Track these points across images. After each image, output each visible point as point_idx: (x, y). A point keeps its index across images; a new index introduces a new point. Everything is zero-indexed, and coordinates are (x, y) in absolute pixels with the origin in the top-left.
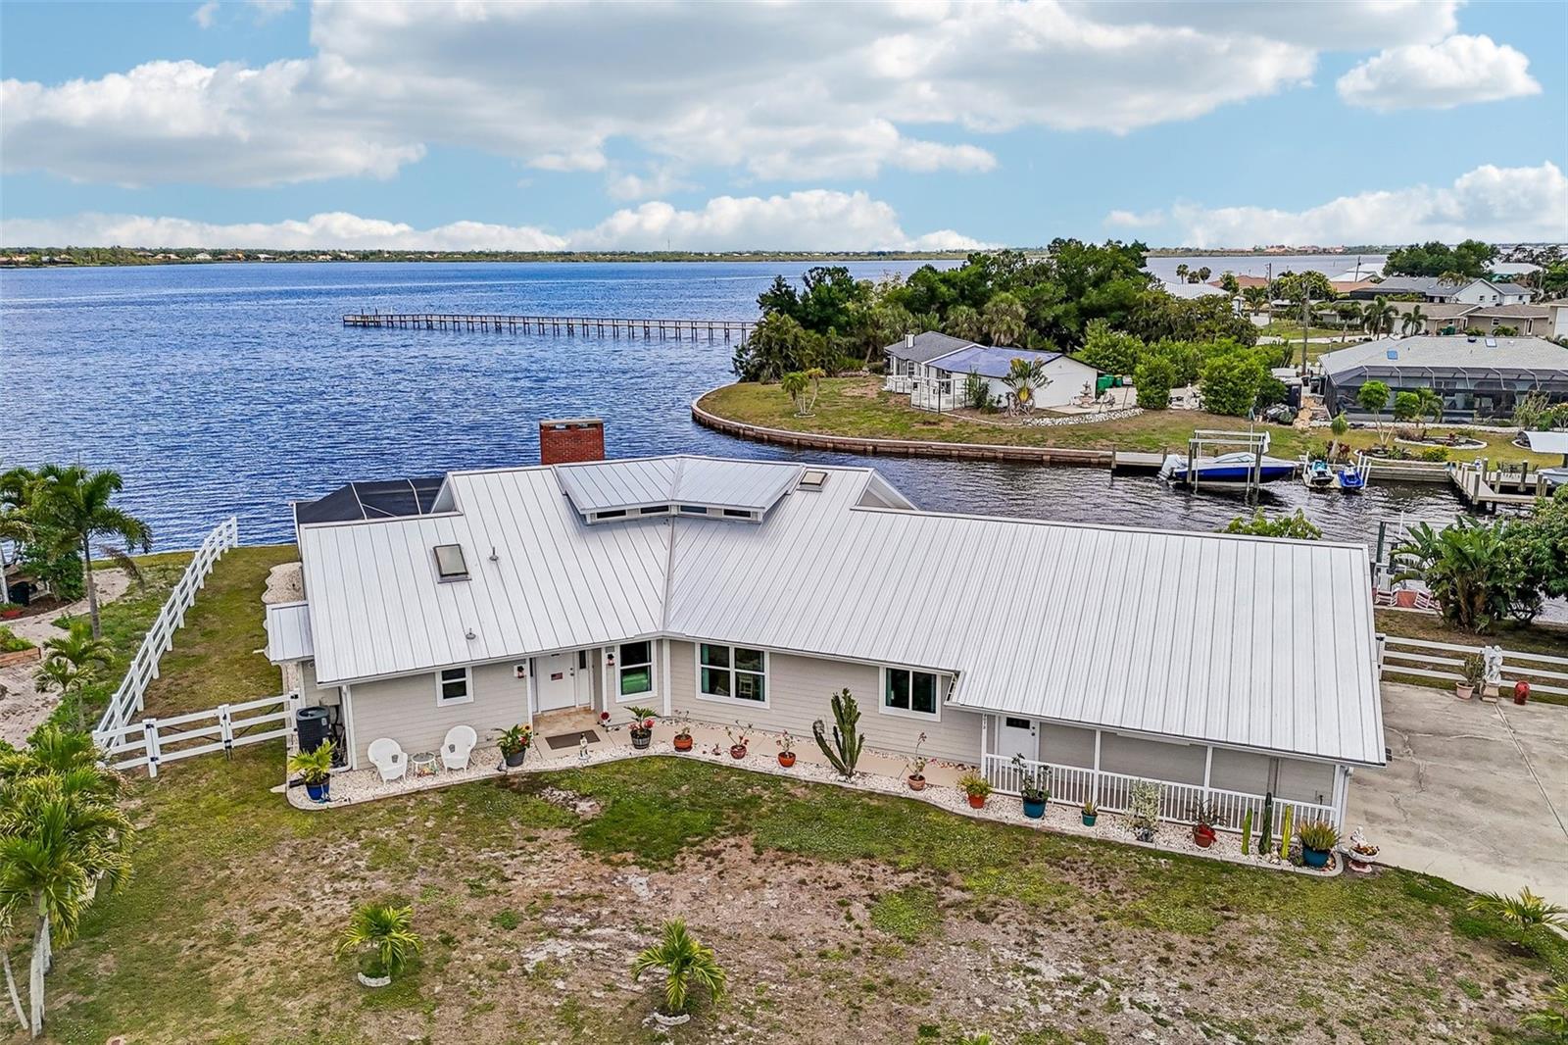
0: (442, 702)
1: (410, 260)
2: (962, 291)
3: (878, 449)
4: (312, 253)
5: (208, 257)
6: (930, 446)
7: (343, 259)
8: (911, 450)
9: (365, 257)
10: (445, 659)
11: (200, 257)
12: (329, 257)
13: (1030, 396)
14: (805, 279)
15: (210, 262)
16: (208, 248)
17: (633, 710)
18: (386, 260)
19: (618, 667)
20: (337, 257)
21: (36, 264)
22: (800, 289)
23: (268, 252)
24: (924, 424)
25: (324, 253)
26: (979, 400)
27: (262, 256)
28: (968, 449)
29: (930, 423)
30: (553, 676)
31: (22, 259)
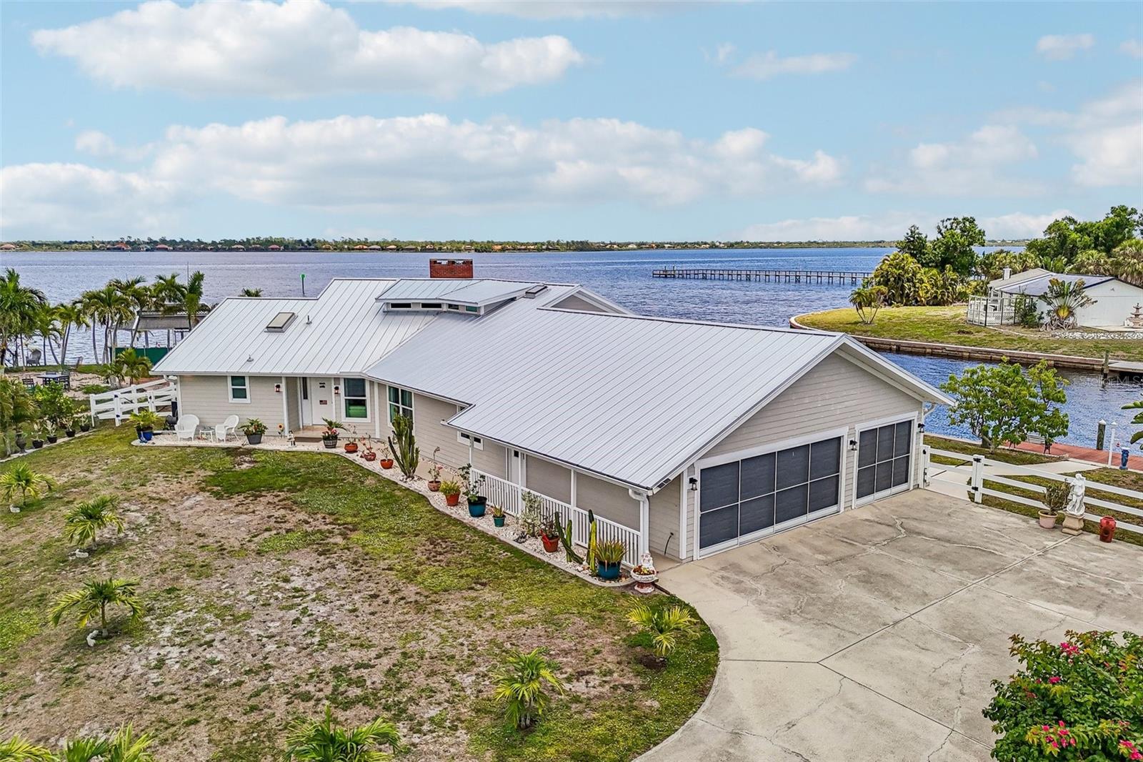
0: (231, 400)
1: (761, 247)
2: (1097, 238)
3: (901, 348)
4: (698, 244)
5: (635, 247)
6: (944, 348)
7: (717, 247)
8: (928, 350)
9: (731, 246)
10: (236, 369)
11: (630, 246)
12: (708, 246)
13: (1071, 313)
14: (939, 228)
15: (635, 249)
16: (634, 241)
17: (326, 421)
18: (745, 247)
19: (343, 398)
20: (713, 246)
21: (539, 250)
22: (931, 236)
23: (670, 243)
24: (959, 332)
25: (706, 243)
26: (1026, 317)
27: (666, 246)
28: (978, 352)
29: (963, 332)
30: (321, 401)
31: (532, 247)
